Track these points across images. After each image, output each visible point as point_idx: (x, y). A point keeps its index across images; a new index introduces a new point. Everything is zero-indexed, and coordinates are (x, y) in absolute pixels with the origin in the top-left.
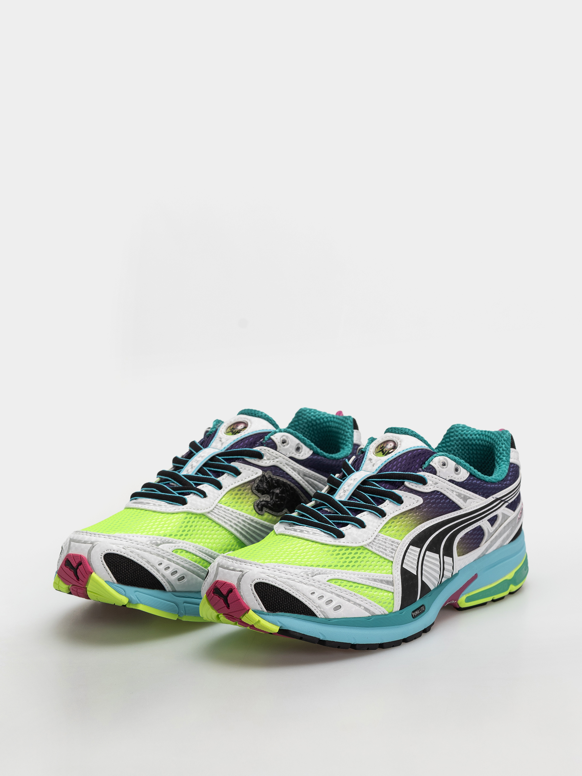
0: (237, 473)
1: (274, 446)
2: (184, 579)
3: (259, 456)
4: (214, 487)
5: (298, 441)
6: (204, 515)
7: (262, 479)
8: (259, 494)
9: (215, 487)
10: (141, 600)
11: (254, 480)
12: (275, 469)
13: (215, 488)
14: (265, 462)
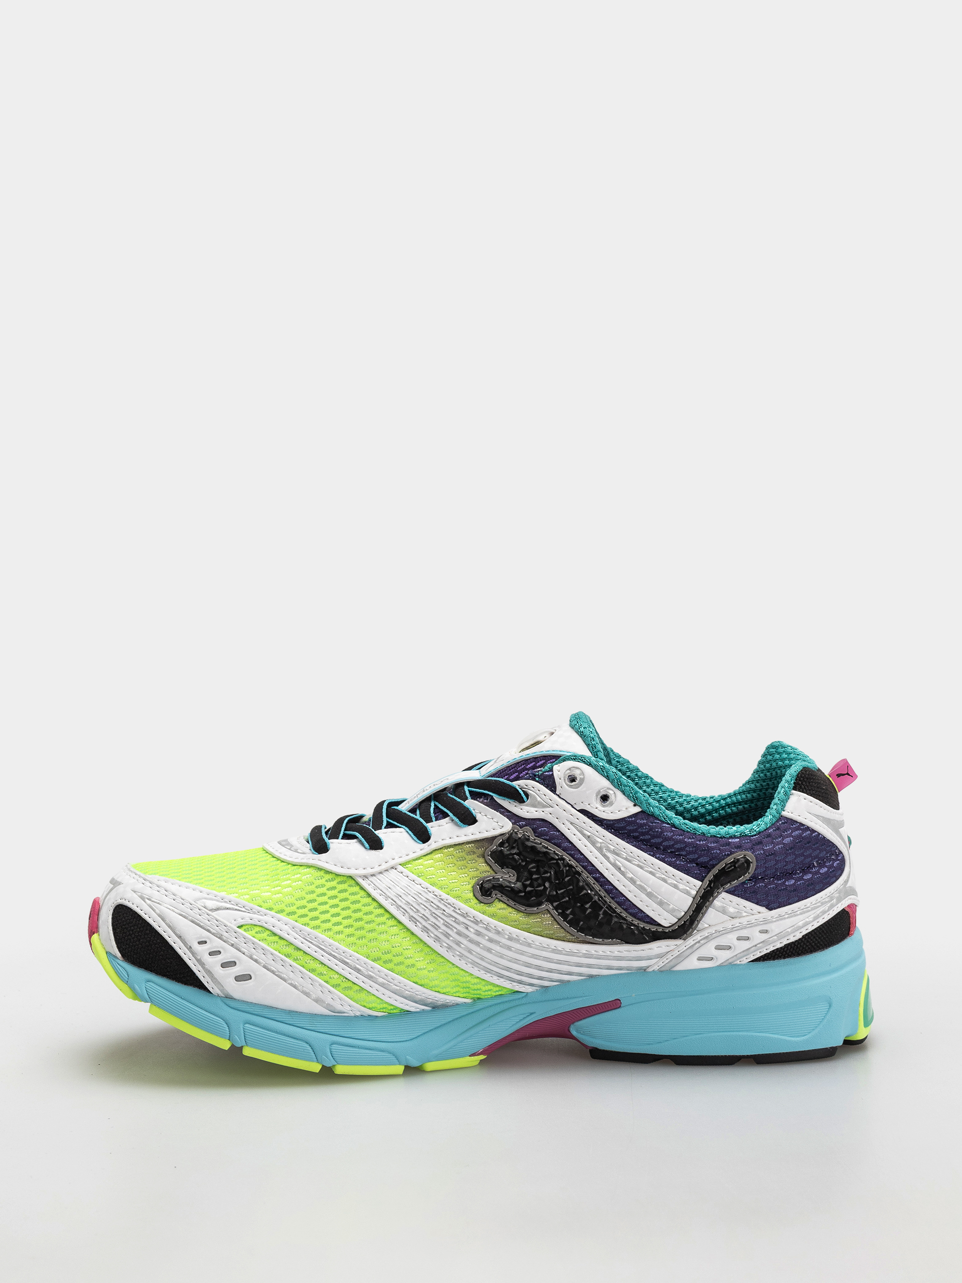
0: (468, 819)
1: (549, 783)
2: (250, 981)
3: (517, 797)
4: (410, 835)
5: (605, 783)
6: (354, 880)
7: (509, 840)
8: (497, 867)
9: (413, 835)
10: (153, 998)
11: (493, 838)
12: (542, 827)
13: (412, 837)
14: (525, 811)
